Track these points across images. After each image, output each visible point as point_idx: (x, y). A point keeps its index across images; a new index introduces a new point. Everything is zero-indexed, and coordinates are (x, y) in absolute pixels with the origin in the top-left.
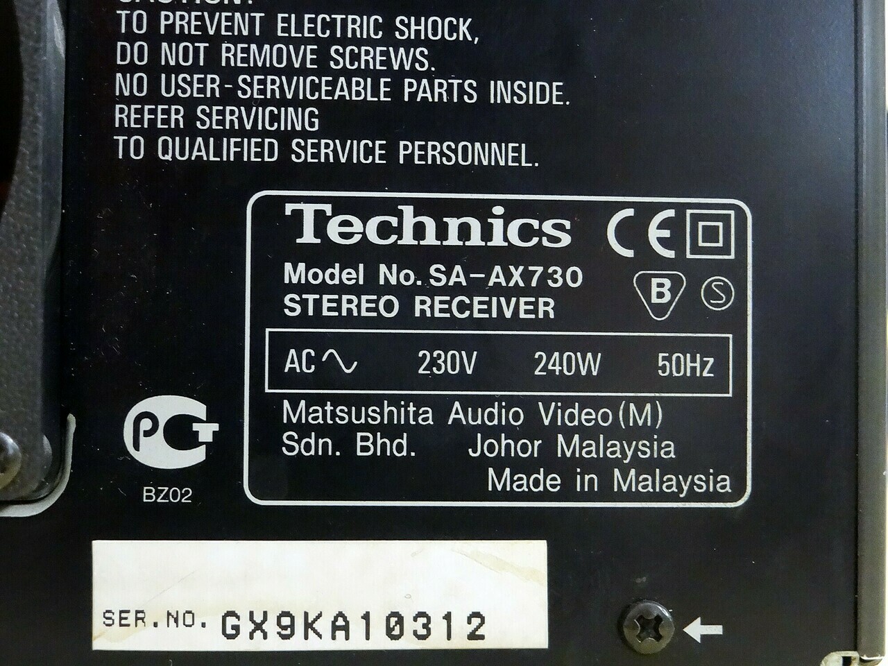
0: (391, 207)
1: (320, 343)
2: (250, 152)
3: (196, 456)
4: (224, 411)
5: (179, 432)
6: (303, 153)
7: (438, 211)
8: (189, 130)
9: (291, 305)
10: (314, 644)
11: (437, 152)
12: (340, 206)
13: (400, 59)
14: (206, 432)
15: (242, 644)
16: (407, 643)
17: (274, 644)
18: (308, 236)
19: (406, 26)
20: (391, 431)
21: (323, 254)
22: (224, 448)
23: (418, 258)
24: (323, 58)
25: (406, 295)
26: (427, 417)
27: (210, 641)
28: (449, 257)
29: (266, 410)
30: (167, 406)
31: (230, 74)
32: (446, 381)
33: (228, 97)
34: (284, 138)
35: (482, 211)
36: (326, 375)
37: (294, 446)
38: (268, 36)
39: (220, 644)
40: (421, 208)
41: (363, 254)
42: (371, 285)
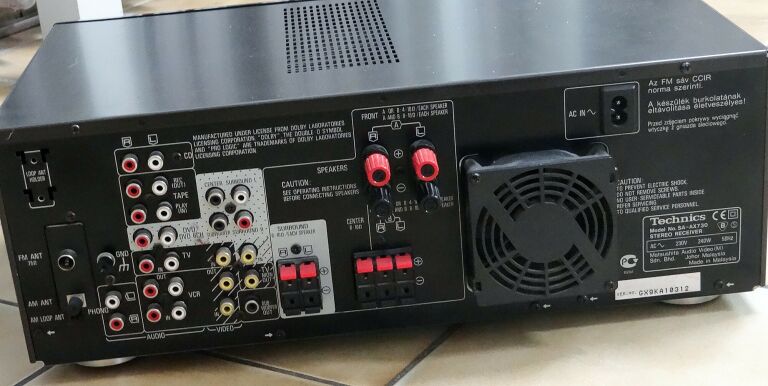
0: (670, 217)
1: (657, 243)
2: (643, 210)
3: (634, 265)
4: (639, 256)
5: (631, 261)
6: (654, 209)
7: (679, 216)
8: (631, 207)
9: (652, 237)
10: (657, 295)
11: (680, 205)
12: (661, 218)
13: (672, 189)
14: (636, 260)
15: (643, 296)
16: (674, 293)
17: (649, 295)
18: (655, 224)
19: (673, 183)
20: (671, 256)
21: (658, 227)
22: (639, 263)
23: (676, 225)
24: (657, 190)
25: (673, 232)
26: (677, 253)
27: (637, 296)
28: (681, 224)
29: (647, 257)
30: (628, 257)
31: (639, 196)
32: (682, 246)
33: (639, 200)
34: (650, 206)
35: (688, 215)
36: (659, 248)
37: (652, 261)
38: (647, 188)
39: (639, 297)
40: (676, 216)
41: (666, 226)
42: (667, 231)
